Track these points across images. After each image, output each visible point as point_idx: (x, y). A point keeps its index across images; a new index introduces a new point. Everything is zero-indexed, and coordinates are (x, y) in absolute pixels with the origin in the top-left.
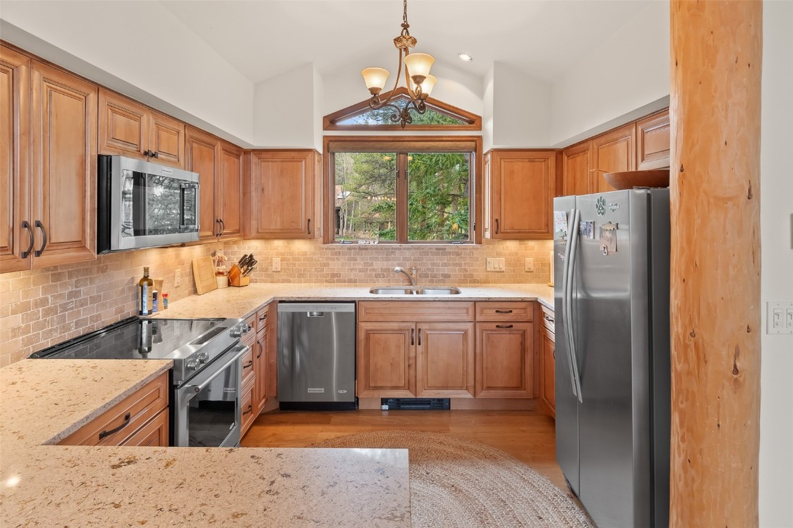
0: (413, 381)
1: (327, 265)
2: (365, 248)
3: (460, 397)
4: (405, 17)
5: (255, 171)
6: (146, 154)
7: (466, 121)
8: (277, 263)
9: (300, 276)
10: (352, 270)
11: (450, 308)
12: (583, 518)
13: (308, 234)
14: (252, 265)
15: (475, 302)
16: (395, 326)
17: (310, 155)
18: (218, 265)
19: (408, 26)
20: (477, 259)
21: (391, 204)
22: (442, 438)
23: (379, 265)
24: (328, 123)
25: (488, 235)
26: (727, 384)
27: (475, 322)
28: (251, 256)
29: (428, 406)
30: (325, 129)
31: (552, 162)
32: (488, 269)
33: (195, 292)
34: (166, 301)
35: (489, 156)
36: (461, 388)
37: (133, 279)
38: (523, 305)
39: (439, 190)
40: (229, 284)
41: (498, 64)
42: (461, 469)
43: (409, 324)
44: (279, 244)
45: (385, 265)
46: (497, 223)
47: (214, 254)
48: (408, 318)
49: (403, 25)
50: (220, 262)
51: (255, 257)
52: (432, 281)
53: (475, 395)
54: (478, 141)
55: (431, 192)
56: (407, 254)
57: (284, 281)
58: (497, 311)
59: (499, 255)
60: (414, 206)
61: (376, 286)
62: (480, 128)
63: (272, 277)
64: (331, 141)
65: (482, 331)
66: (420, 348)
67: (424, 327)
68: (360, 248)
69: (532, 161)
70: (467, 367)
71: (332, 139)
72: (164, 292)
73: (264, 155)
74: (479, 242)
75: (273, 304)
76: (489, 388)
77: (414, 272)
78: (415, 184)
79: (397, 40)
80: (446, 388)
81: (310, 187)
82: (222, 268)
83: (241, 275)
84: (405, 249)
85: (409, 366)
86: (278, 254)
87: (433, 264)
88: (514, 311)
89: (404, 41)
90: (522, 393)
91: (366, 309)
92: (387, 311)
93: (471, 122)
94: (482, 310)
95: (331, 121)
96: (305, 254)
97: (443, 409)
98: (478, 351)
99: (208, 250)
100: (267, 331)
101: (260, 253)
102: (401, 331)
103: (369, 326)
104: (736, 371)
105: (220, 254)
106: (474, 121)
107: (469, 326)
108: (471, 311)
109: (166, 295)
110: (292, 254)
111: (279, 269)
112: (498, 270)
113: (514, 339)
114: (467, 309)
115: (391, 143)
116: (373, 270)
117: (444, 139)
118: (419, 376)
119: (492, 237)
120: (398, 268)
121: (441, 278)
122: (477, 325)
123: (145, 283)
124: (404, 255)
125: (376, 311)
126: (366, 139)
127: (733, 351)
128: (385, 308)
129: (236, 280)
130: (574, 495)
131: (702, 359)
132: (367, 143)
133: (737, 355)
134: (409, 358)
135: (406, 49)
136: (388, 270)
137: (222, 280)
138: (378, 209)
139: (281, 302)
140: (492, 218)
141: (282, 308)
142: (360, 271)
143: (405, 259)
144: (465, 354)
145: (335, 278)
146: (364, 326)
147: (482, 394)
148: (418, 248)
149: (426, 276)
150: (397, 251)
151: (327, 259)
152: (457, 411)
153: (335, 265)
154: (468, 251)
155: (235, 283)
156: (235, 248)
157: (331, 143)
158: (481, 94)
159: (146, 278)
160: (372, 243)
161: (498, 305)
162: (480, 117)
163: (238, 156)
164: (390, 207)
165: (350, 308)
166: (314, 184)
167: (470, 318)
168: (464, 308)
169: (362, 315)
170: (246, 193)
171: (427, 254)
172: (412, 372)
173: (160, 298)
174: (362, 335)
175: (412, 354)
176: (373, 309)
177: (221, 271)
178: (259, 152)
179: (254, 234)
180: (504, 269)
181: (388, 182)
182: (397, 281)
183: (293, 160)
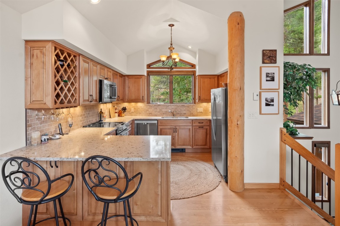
0: (174, 143)
1: (148, 110)
2: (160, 105)
3: (188, 147)
4: (171, 42)
5: (127, 82)
6: (106, 78)
7: (191, 66)
8: (133, 110)
9: (140, 114)
10: (156, 112)
11: (185, 122)
12: (216, 170)
13: (142, 101)
14: (125, 110)
15: (192, 120)
16: (169, 127)
17: (143, 76)
18: (115, 110)
19: (172, 44)
20: (194, 109)
21: (167, 92)
22: (182, 157)
23: (164, 110)
24: (148, 67)
25: (197, 101)
26: (236, 127)
27: (192, 126)
28: (125, 107)
29: (179, 151)
30: (147, 68)
31: (216, 79)
32: (198, 112)
33: (110, 117)
34: (105, 118)
35: (197, 77)
36: (188, 145)
37: (98, 111)
38: (206, 121)
39: (185, 87)
40: (119, 116)
41: (199, 50)
42: (187, 163)
43: (173, 127)
44: (133, 104)
45: (166, 110)
46: (200, 97)
47: (114, 107)
48: (173, 125)
49: (171, 44)
50: (116, 109)
51: (126, 108)
52: (180, 115)
53: (192, 147)
54: (194, 72)
55: (183, 88)
56: (173, 107)
57: (135, 115)
58: (199, 123)
59: (201, 107)
60: (176, 93)
61: (163, 116)
62: (195, 68)
63: (131, 114)
64: (149, 72)
65: (194, 128)
66: (176, 134)
67: (177, 127)
68: (158, 105)
69: (210, 78)
70: (190, 139)
71: (150, 71)
72: (105, 116)
73: (130, 77)
74: (195, 103)
75: (133, 121)
76: (196, 145)
77: (175, 112)
78: (176, 84)
79: (169, 48)
80: (184, 145)
81: (143, 86)
82: (117, 111)
83: (122, 113)
84: (172, 105)
85: (173, 139)
86: (133, 107)
87: (181, 110)
88: (204, 123)
89: (171, 48)
90: (206, 147)
91: (161, 122)
92: (167, 123)
93: (192, 66)
94: (195, 122)
95: (149, 66)
96: (141, 107)
97: (183, 152)
98: (193, 134)
99: (113, 105)
100: (132, 128)
101: (127, 107)
102: (170, 129)
103: (161, 127)
104: (237, 124)
105: (116, 107)
106: (193, 66)
107: (191, 127)
108: (191, 123)
109: (105, 117)
110: (137, 107)
111: (133, 112)
112: (201, 112)
113: (204, 131)
114: (190, 122)
115: (168, 73)
116: (162, 112)
117: (184, 71)
118: (176, 142)
119: (198, 101)
120: (170, 111)
121: (183, 114)
122: (193, 127)
123: (101, 113)
124: (171, 107)
125: (163, 123)
126: (160, 71)
127: (237, 120)
128: (166, 122)
129: (121, 114)
130: (216, 167)
131: (232, 122)
132: (160, 73)
133: (238, 121)
134: (173, 137)
135: (172, 50)
136: (167, 112)
137: (117, 114)
138: (163, 94)
139: (135, 120)
140: (198, 96)
141: (136, 122)
142: (158, 112)
143: (172, 108)
144: (190, 135)
145: (150, 114)
146: (160, 127)
147: (195, 147)
148: (176, 105)
149: (179, 114)
150: (170, 106)
151: (148, 108)
152: (187, 152)
153: (151, 110)
154: (191, 106)
155: (121, 116)
156: (120, 105)
157: (149, 73)
158: (195, 58)
159: (101, 111)
160: (162, 104)
161: (199, 121)
162: (195, 65)
163: (122, 77)
164: (167, 93)
165: (156, 122)
166: (144, 85)
167: (191, 125)
168: (189, 122)
169: (159, 124)
170: (124, 88)
171: (179, 107)
172: (174, 141)
173: (104, 117)
174: (159, 130)
175: (174, 135)
176: (162, 122)
177: (116, 112)
178: (128, 76)
179: (126, 101)
180: (202, 111)
181: (166, 83)
182: (170, 115)
183: (138, 78)
